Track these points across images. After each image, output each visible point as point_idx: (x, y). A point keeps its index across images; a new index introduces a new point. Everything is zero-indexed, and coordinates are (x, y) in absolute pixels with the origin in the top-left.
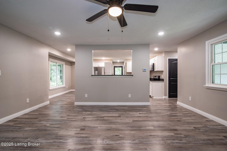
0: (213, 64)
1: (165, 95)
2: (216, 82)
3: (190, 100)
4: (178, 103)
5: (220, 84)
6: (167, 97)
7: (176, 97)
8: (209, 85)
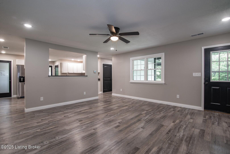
0: (133, 70)
1: (101, 91)
2: (134, 80)
3: (121, 91)
4: (113, 94)
5: (137, 81)
6: (102, 92)
7: (111, 91)
8: (131, 81)
